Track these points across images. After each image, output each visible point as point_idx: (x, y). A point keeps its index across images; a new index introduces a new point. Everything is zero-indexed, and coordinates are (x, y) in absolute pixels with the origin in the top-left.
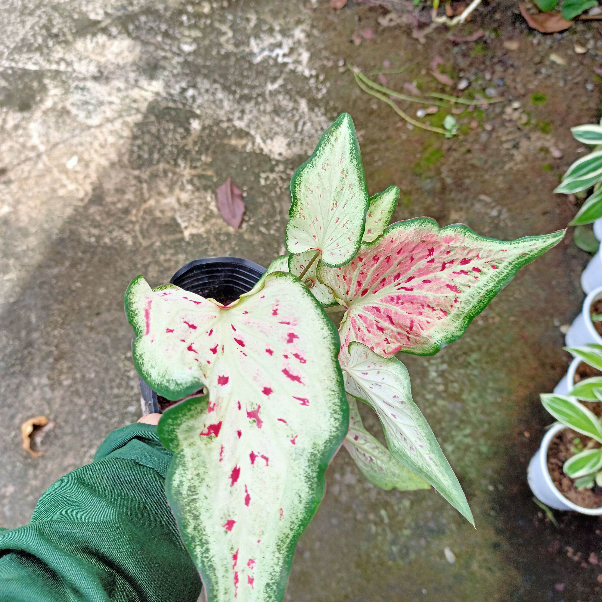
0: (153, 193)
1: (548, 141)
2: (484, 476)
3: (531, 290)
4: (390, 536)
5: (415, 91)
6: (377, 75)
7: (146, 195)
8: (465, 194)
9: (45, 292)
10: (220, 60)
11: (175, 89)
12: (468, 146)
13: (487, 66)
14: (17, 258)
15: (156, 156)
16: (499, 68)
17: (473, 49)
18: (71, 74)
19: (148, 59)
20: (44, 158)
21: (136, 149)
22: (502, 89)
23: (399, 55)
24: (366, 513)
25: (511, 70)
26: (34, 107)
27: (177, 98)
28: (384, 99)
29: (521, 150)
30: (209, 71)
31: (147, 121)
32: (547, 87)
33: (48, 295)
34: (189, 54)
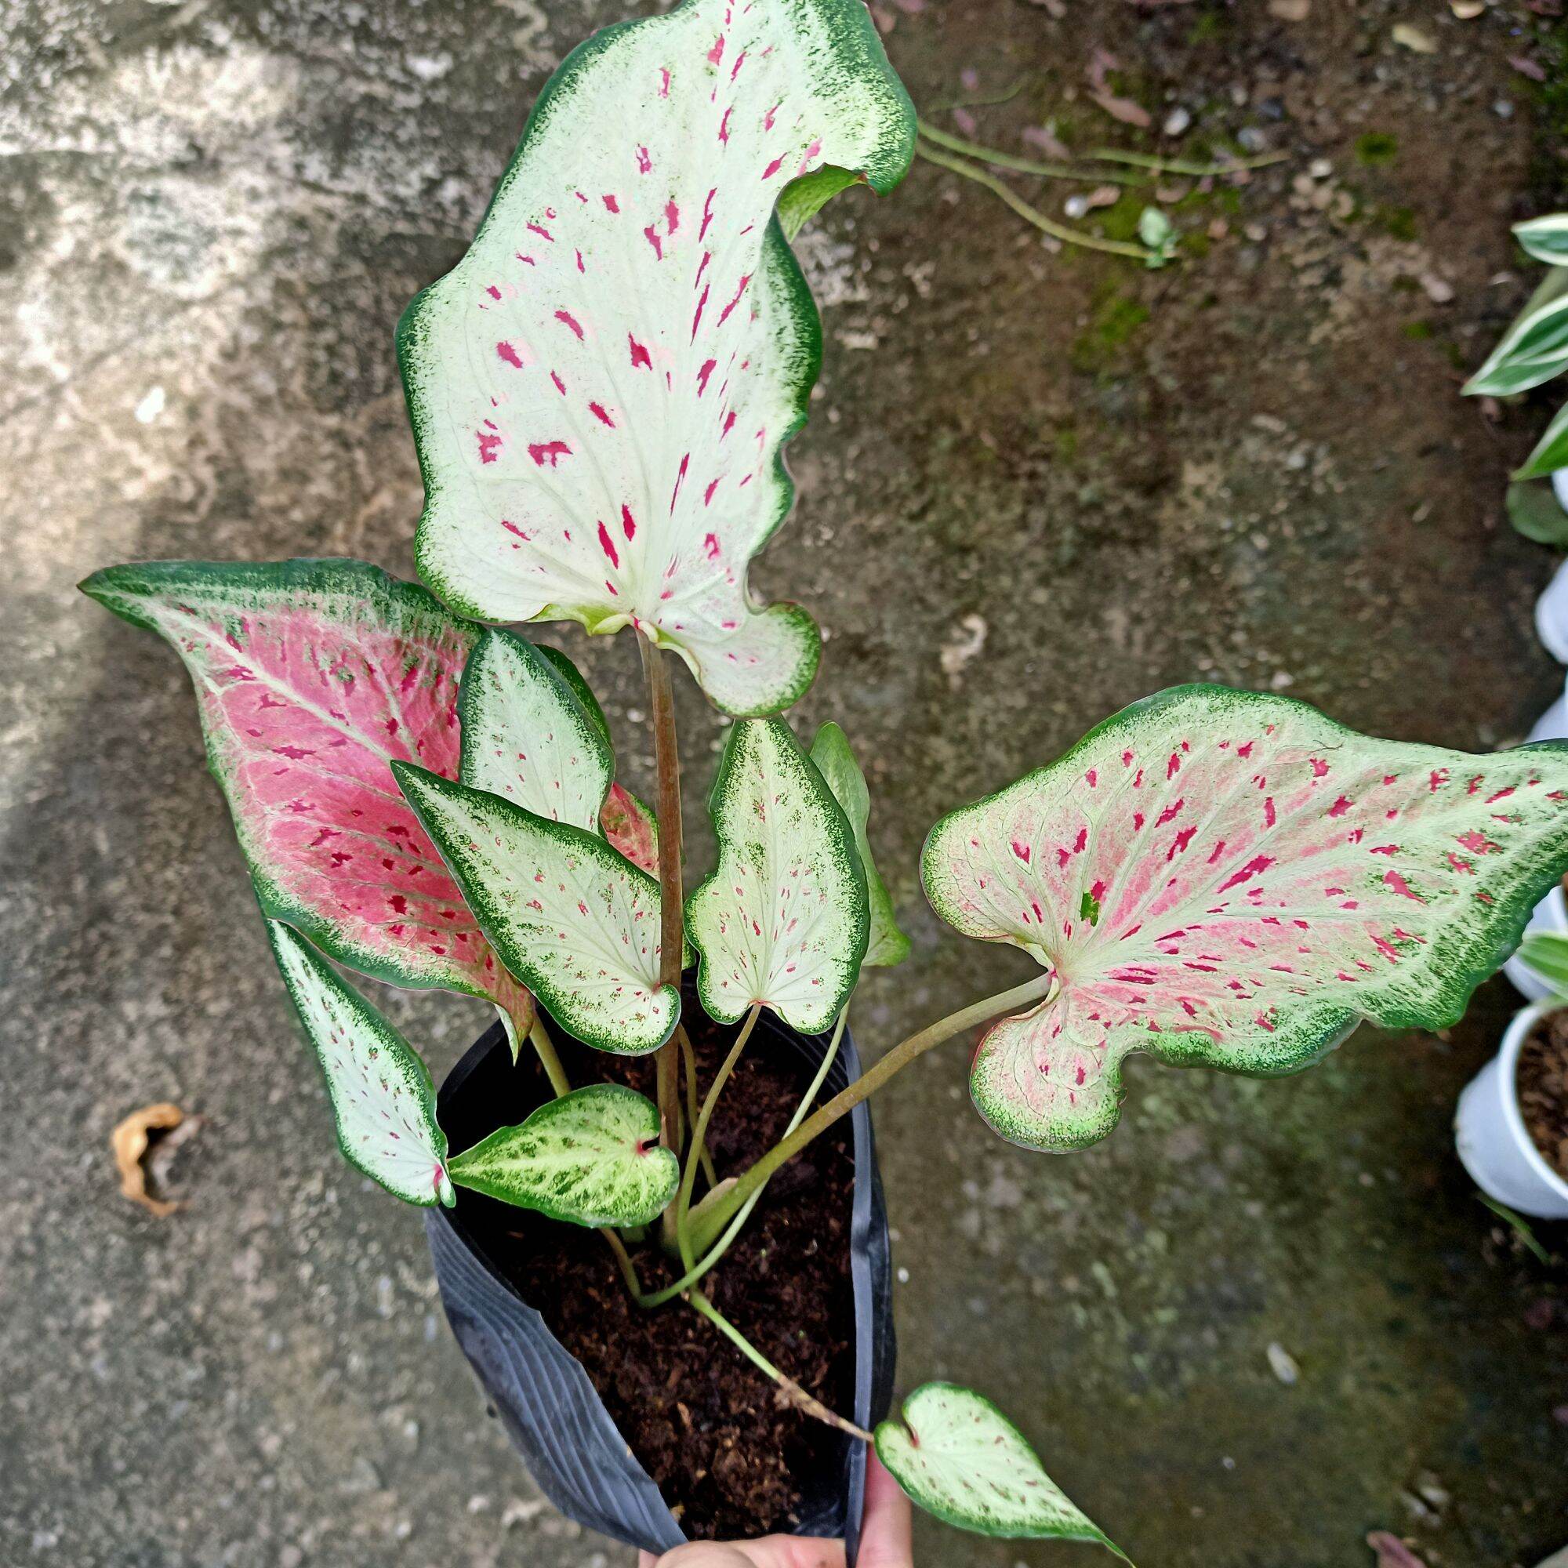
0: (384, 474)
1: (1413, 258)
2: (1348, 1151)
3: (1411, 657)
4: (1124, 1330)
5: (1055, 148)
6: (949, 111)
7: (368, 482)
8: (1214, 415)
9: (123, 766)
10: (521, 97)
11: (408, 184)
12: (1209, 286)
13: (1233, 68)
14: (32, 683)
15: (380, 372)
16: (1264, 72)
17: (1193, 25)
18: (114, 162)
19: (323, 103)
20: (71, 397)
21: (321, 356)
22: (1279, 127)
23: (999, 53)
24: (1056, 1277)
25: (1297, 77)
26: (23, 259)
27: (415, 207)
28: (973, 174)
29: (1347, 288)
30: (496, 128)
31: (343, 275)
32: (1394, 115)
33: (134, 775)
34: (435, 83)
